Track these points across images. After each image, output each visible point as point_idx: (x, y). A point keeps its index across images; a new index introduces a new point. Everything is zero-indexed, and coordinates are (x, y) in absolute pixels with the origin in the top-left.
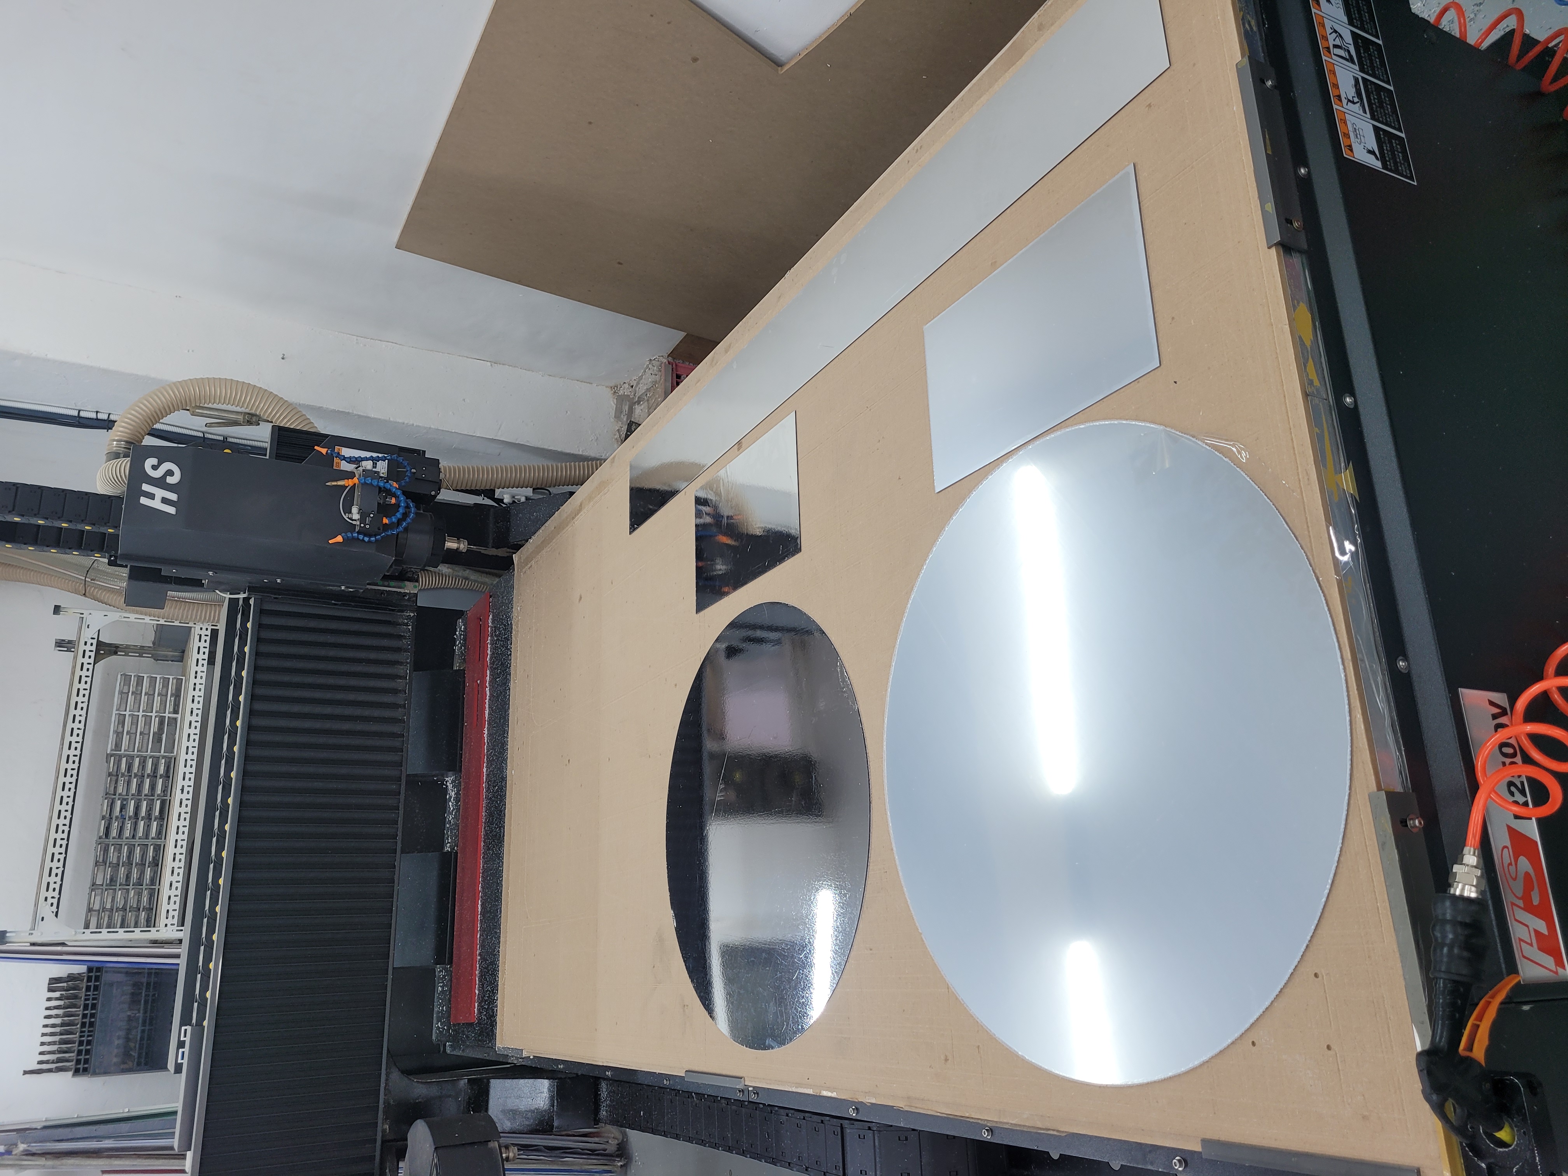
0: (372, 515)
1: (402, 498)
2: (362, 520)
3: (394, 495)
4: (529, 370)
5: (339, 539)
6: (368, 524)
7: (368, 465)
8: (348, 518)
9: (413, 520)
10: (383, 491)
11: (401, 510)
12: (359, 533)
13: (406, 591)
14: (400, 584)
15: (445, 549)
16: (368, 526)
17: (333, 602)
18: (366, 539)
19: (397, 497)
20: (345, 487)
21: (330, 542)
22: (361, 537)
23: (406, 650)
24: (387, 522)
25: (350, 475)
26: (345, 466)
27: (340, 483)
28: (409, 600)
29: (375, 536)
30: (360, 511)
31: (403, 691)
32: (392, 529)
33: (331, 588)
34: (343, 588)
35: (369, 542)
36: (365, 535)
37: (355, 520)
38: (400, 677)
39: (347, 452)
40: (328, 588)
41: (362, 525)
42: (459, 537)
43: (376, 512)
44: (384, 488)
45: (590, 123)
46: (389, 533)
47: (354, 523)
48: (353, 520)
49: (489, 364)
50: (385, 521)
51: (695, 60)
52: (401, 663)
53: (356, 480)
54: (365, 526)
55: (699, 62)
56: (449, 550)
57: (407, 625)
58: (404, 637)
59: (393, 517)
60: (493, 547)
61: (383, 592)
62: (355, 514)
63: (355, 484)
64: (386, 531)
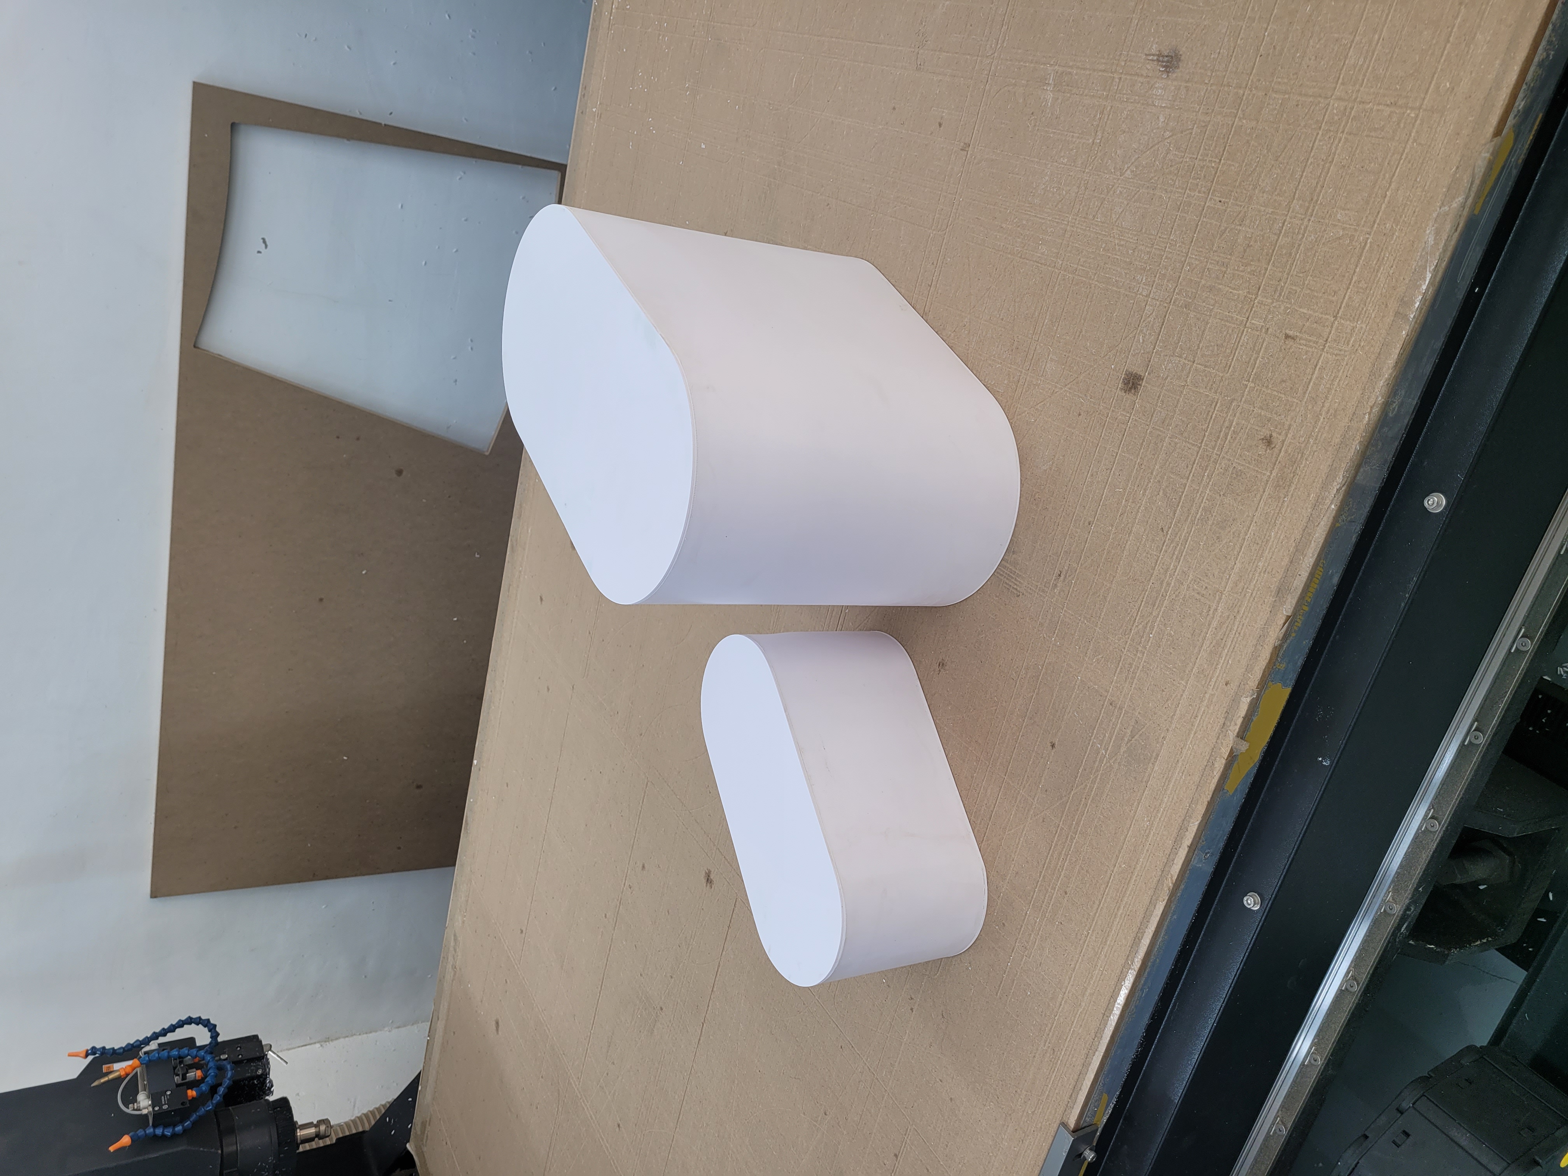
0: (169, 1093)
1: (209, 1058)
2: (156, 1103)
3: (197, 1064)
6: (165, 1104)
8: (134, 1110)
10: (181, 1062)
12: (155, 1126)
15: (299, 1141)
16: (165, 1107)
18: (168, 1132)
21: (112, 1148)
22: (159, 1131)
24: (195, 1093)
27: (113, 1076)
29: (182, 1122)
30: (151, 1095)
35: (174, 1135)
36: (166, 1126)
37: (146, 1108)
41: (157, 1109)
43: (174, 1091)
46: (201, 1111)
47: (143, 1112)
48: (141, 1110)
50: (192, 1093)
51: (399, 472)
53: (135, 1063)
54: (161, 1109)
55: (404, 473)
59: (201, 1086)
62: (143, 1102)
63: (136, 1068)
64: (196, 1110)
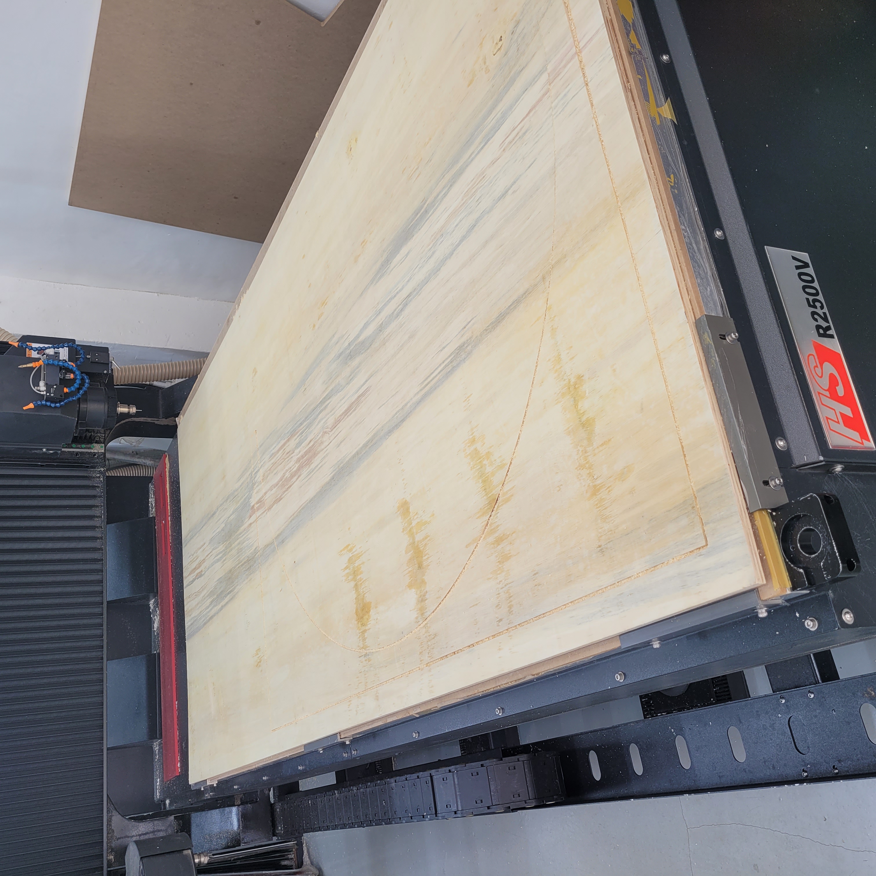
0: (55, 387)
1: (77, 373)
2: (48, 391)
3: (71, 371)
4: (187, 297)
5: (31, 406)
6: (52, 393)
7: (51, 351)
8: (37, 390)
9: (88, 388)
10: (63, 369)
11: (78, 382)
12: (46, 401)
13: (95, 451)
14: (88, 446)
15: (119, 413)
16: (52, 395)
17: (39, 464)
18: (53, 405)
19: (74, 373)
20: (32, 368)
21: (24, 408)
22: (48, 404)
23: (100, 496)
24: (68, 391)
25: (38, 360)
26: (34, 354)
27: (29, 365)
28: (97, 458)
29: (60, 402)
30: (46, 385)
31: (100, 527)
32: (73, 396)
33: (36, 451)
34: (44, 450)
35: (55, 407)
36: (52, 402)
37: (43, 391)
38: (97, 517)
39: (34, 345)
40: (33, 451)
41: (48, 394)
42: (128, 403)
43: (58, 384)
44: (63, 366)
45: (191, 84)
46: (71, 399)
47: (42, 393)
48: (41, 391)
49: (156, 294)
50: (66, 390)
51: (258, 23)
52: (97, 506)
53: (41, 362)
54: (50, 395)
55: (261, 24)
56: (122, 414)
57: (99, 477)
58: (98, 487)
59: (72, 387)
60: (163, 418)
61: (77, 454)
62: (42, 386)
63: (41, 365)
64: (68, 398)
